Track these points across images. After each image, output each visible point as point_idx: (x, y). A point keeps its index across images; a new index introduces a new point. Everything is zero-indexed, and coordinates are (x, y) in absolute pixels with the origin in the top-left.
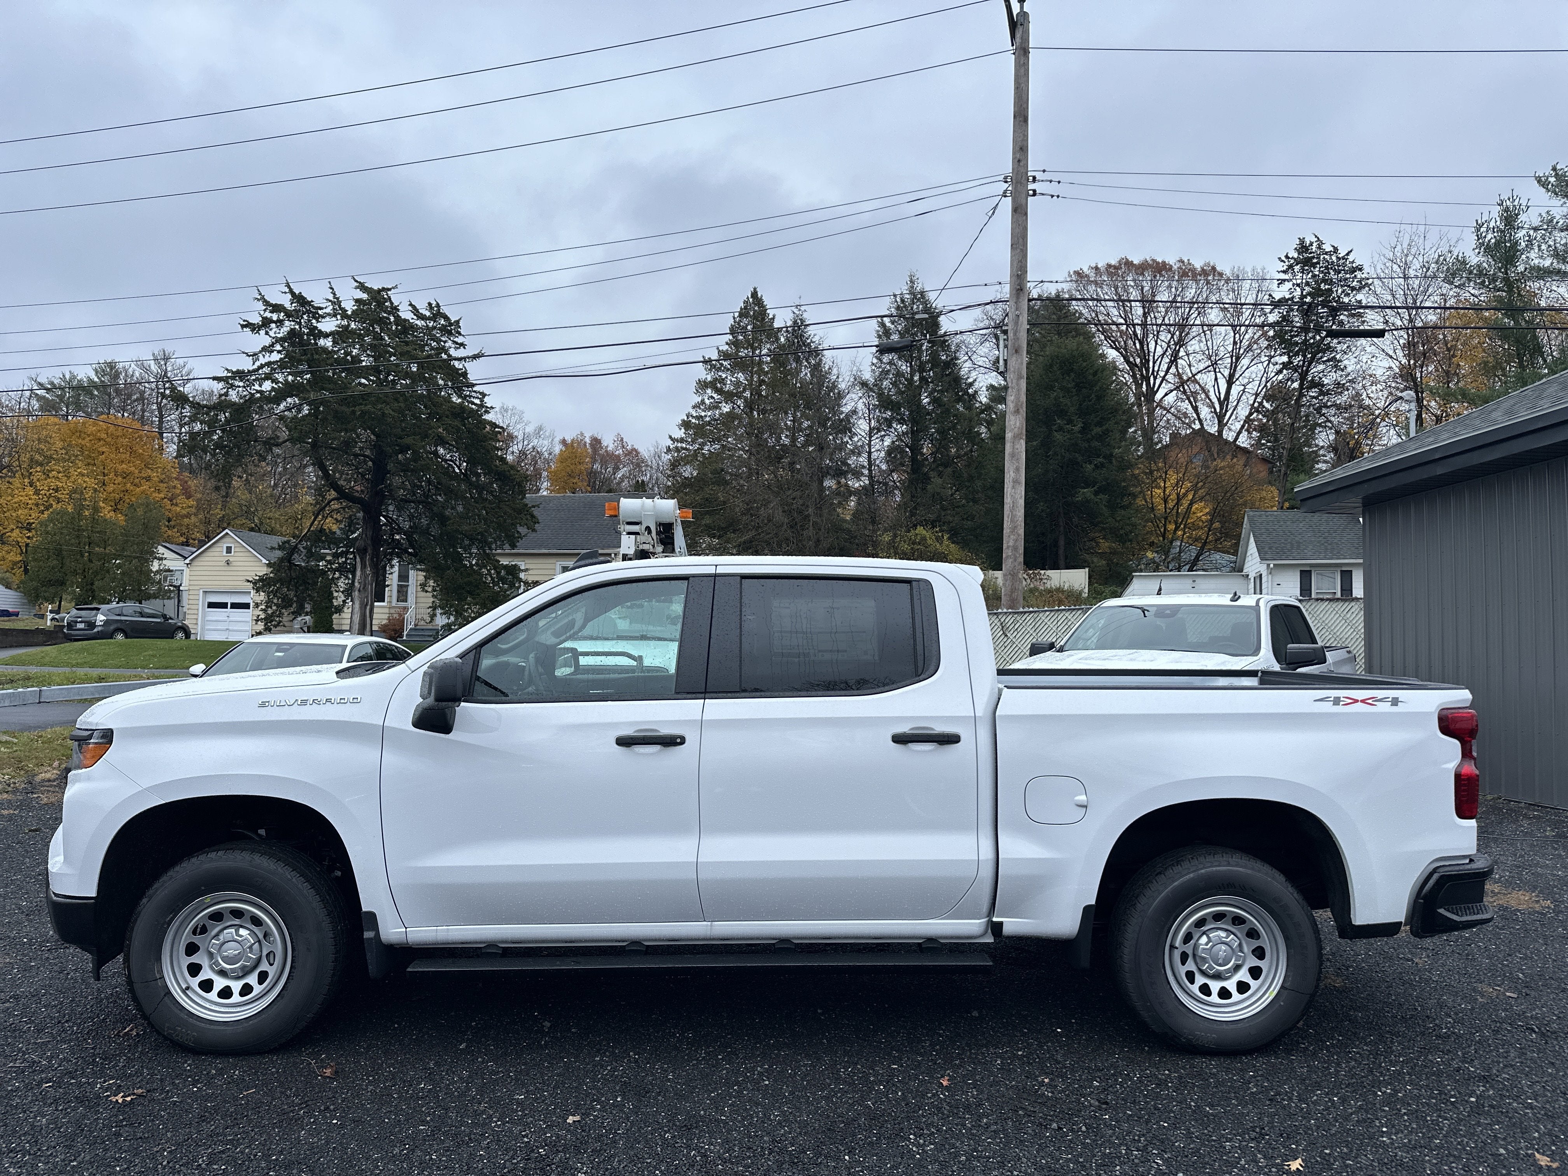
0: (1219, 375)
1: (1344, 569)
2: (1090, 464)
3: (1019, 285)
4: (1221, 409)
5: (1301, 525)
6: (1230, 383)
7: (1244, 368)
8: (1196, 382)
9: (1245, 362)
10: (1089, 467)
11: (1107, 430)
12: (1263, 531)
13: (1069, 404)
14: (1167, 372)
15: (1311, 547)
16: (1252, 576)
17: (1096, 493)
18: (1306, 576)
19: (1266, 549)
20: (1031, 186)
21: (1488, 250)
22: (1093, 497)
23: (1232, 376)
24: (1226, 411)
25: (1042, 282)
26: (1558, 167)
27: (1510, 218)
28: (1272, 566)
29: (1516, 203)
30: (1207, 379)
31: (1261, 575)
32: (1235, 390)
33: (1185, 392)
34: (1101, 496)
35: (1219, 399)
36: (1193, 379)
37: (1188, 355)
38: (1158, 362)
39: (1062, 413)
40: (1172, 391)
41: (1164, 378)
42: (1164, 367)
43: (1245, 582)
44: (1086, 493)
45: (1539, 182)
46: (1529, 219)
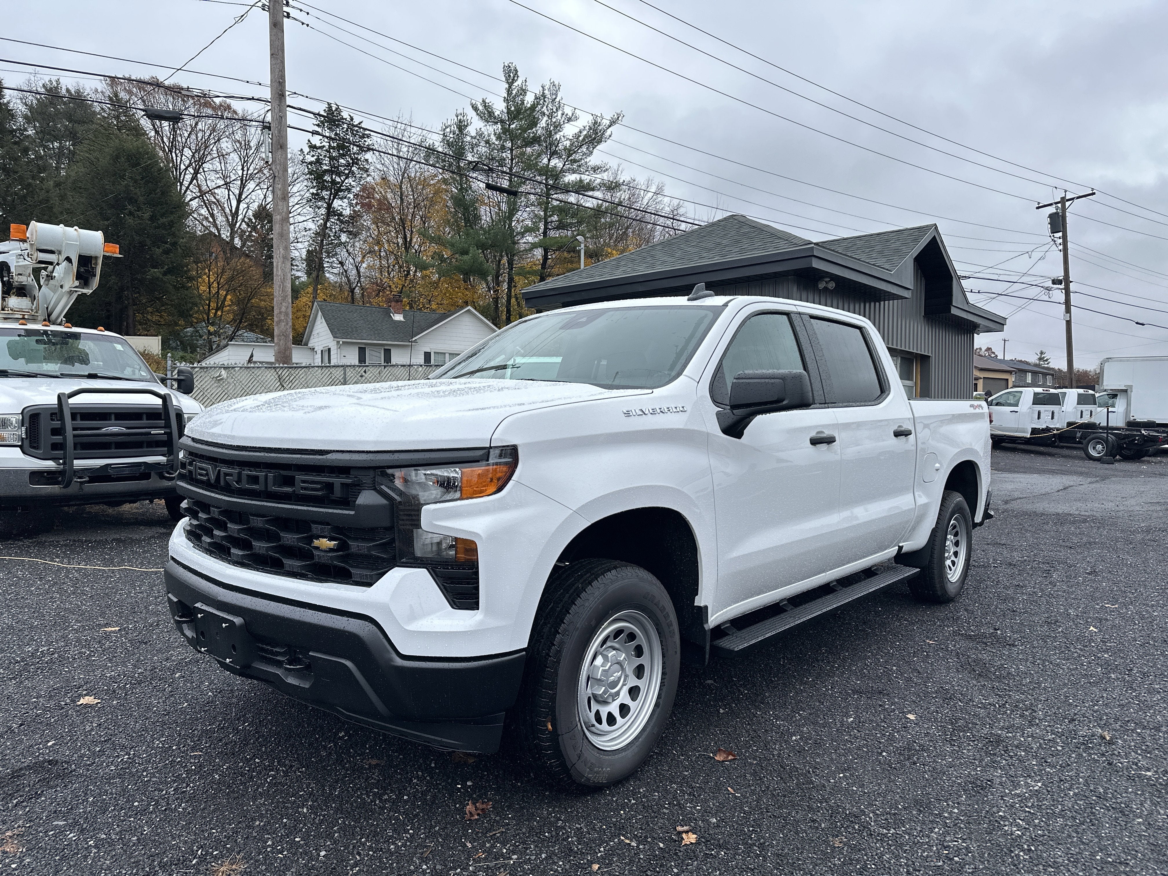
0: (230, 193)
1: (386, 348)
2: (158, 248)
3: (281, 90)
4: (233, 219)
5: (355, 315)
6: (239, 201)
7: (250, 191)
8: (214, 194)
9: (251, 185)
10: (158, 251)
11: (172, 221)
12: (331, 317)
13: (139, 194)
14: (191, 183)
15: (364, 331)
16: (318, 349)
17: (165, 274)
18: (362, 351)
19: (336, 330)
20: (285, 9)
21: (449, 144)
22: (161, 276)
23: (240, 194)
24: (236, 222)
25: (295, 93)
26: (487, 101)
27: (462, 126)
28: (341, 342)
29: (465, 118)
30: (221, 193)
31: (329, 350)
32: (243, 206)
33: (204, 201)
34: (169, 277)
35: (231, 211)
36: (211, 191)
37: (204, 172)
38: (183, 173)
39: (132, 200)
40: (195, 198)
41: (188, 188)
42: (188, 177)
43: (312, 353)
44: (156, 272)
45: (472, 107)
46: (472, 130)
